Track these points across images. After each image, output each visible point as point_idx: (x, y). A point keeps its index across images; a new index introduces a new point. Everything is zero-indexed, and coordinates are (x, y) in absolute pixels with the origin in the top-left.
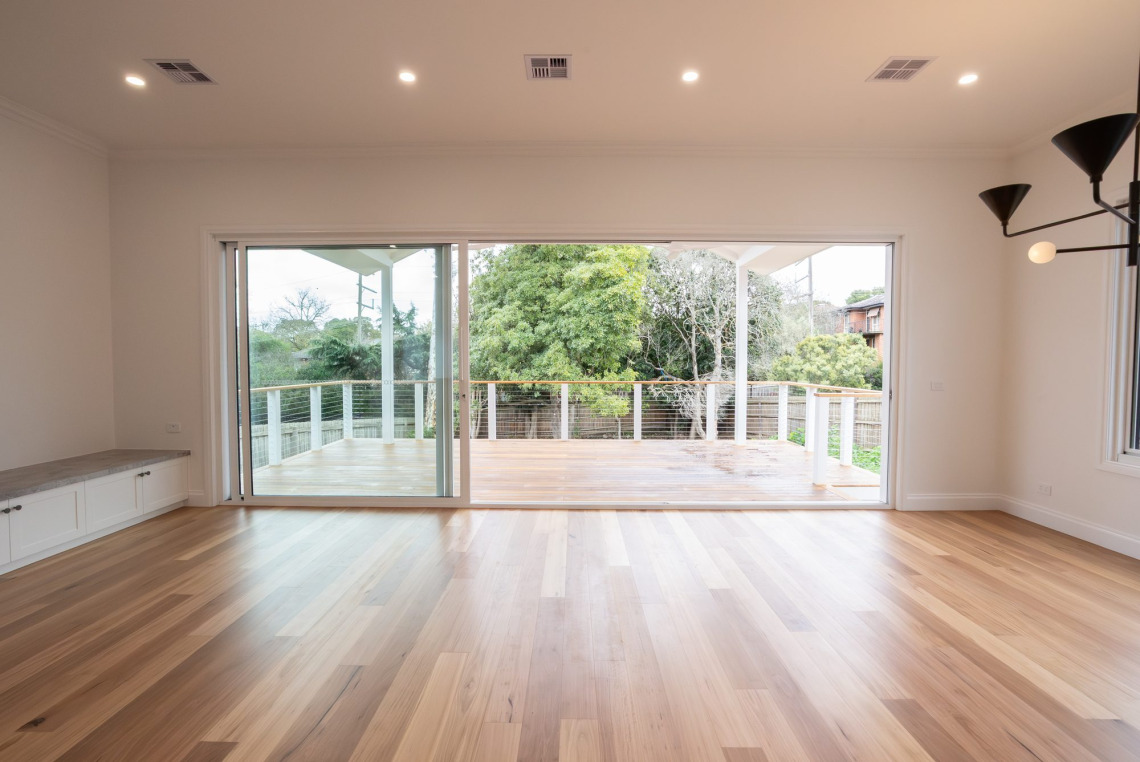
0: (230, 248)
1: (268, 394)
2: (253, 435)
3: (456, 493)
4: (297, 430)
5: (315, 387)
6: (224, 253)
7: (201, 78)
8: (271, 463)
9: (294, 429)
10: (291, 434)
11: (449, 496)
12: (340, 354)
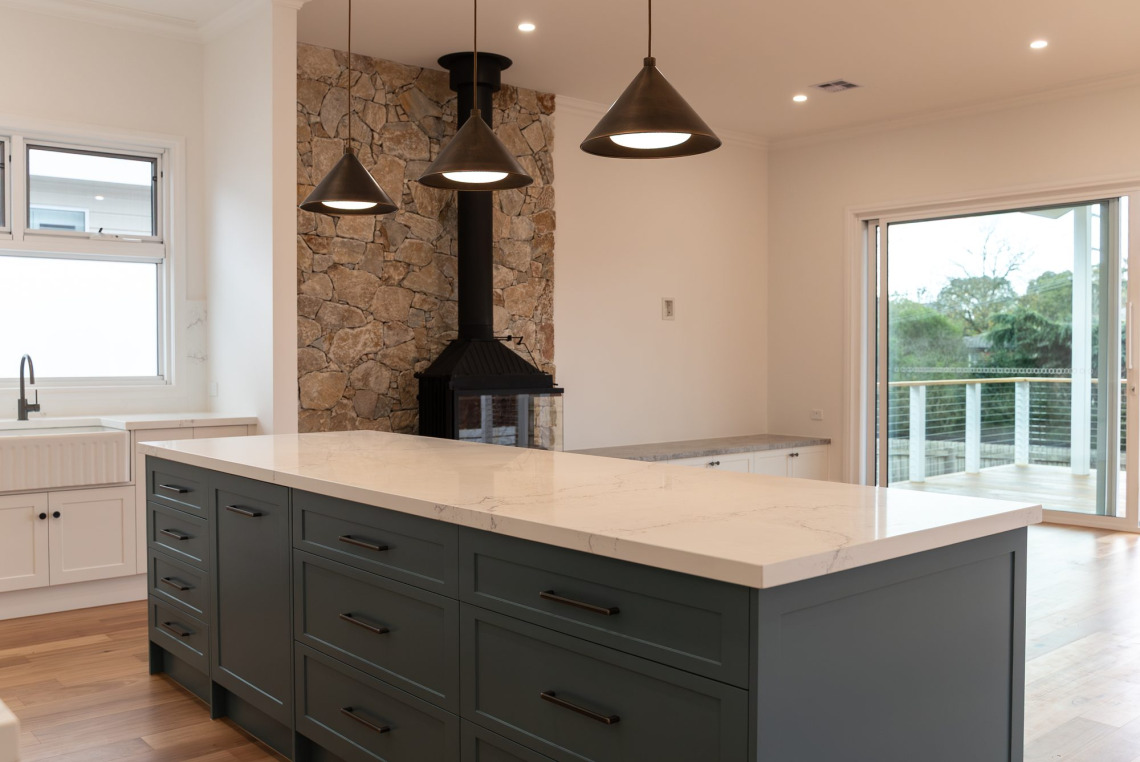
0: (871, 227)
1: (911, 389)
2: (890, 453)
3: (1121, 510)
4: (955, 454)
5: (973, 385)
6: (865, 232)
7: (850, 86)
8: (912, 478)
9: (950, 450)
10: (945, 458)
11: (1111, 514)
12: (1041, 340)
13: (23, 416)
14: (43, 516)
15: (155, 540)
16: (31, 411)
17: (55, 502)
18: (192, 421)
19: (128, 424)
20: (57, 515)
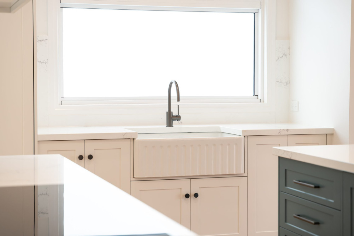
13: (170, 124)
14: (187, 196)
15: (286, 221)
16: (175, 120)
17: (195, 186)
18: (288, 130)
19: (244, 131)
20: (196, 195)
